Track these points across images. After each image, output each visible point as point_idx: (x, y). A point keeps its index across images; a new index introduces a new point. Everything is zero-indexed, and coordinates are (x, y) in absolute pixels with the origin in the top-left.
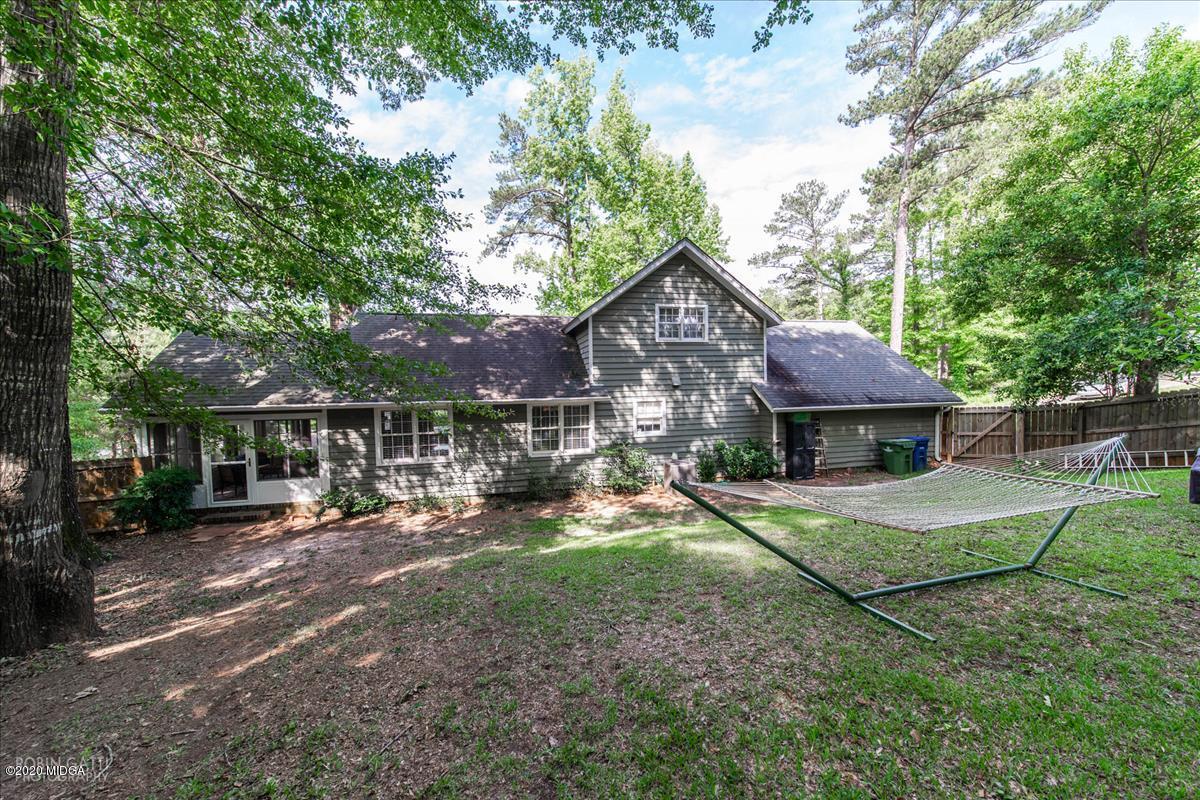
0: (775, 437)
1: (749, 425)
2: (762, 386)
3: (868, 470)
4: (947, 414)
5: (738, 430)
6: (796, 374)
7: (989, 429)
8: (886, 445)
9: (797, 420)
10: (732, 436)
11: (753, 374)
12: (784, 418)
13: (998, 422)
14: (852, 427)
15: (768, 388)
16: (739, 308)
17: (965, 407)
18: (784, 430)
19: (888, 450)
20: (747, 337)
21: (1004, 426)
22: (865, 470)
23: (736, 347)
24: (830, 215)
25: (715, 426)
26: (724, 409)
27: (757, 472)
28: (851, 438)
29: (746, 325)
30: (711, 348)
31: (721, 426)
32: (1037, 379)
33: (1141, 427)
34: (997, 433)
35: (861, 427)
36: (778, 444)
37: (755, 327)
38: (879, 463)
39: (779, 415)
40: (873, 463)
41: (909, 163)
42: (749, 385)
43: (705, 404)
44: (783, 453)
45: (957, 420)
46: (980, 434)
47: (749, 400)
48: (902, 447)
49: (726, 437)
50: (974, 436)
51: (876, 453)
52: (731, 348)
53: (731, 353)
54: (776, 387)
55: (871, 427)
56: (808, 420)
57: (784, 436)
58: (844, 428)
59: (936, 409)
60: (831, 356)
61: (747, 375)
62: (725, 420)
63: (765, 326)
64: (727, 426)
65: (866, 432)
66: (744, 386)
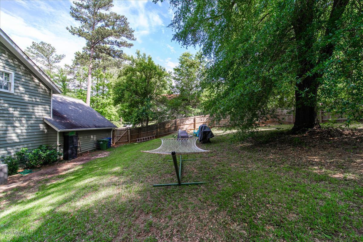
0: (58, 142)
1: (41, 138)
2: (50, 120)
3: (95, 150)
4: (114, 131)
5: (35, 142)
6: (65, 116)
7: (123, 134)
8: (100, 141)
9: (70, 135)
10: (30, 145)
11: (44, 114)
12: (63, 134)
13: (125, 132)
14: (89, 136)
15: (54, 121)
16: (37, 81)
17: (118, 129)
18: (63, 140)
19: (101, 143)
20: (41, 95)
21: (126, 133)
22: (93, 151)
23: (34, 100)
24: (57, 60)
25: (18, 141)
26: (25, 131)
27: (49, 160)
28: (88, 140)
29: (41, 90)
30: (18, 97)
31: (22, 141)
32: (137, 121)
33: (148, 132)
34: (125, 135)
35: (92, 136)
36: (60, 146)
37: (46, 92)
38: (98, 148)
39: (60, 133)
40: (95, 148)
41: (92, 56)
42: (42, 119)
43: (9, 128)
44: (62, 150)
45: (116, 132)
46: (121, 136)
47: (42, 126)
48: (106, 141)
49: (26, 146)
50: (120, 136)
51: (96, 144)
52: (31, 99)
53: (31, 102)
54: (58, 121)
55: (95, 136)
56: (74, 134)
57: (63, 142)
58: (86, 137)
59: (111, 129)
60: (78, 111)
61: (41, 114)
62: (25, 137)
63: (52, 93)
64: (26, 140)
65: (93, 138)
66: (39, 119)
